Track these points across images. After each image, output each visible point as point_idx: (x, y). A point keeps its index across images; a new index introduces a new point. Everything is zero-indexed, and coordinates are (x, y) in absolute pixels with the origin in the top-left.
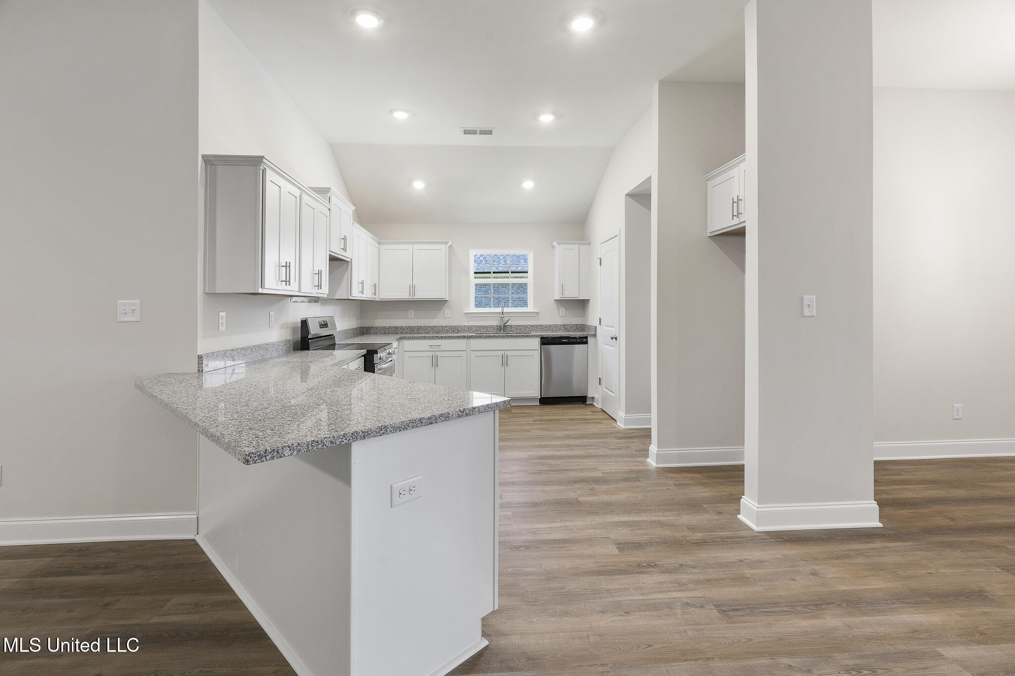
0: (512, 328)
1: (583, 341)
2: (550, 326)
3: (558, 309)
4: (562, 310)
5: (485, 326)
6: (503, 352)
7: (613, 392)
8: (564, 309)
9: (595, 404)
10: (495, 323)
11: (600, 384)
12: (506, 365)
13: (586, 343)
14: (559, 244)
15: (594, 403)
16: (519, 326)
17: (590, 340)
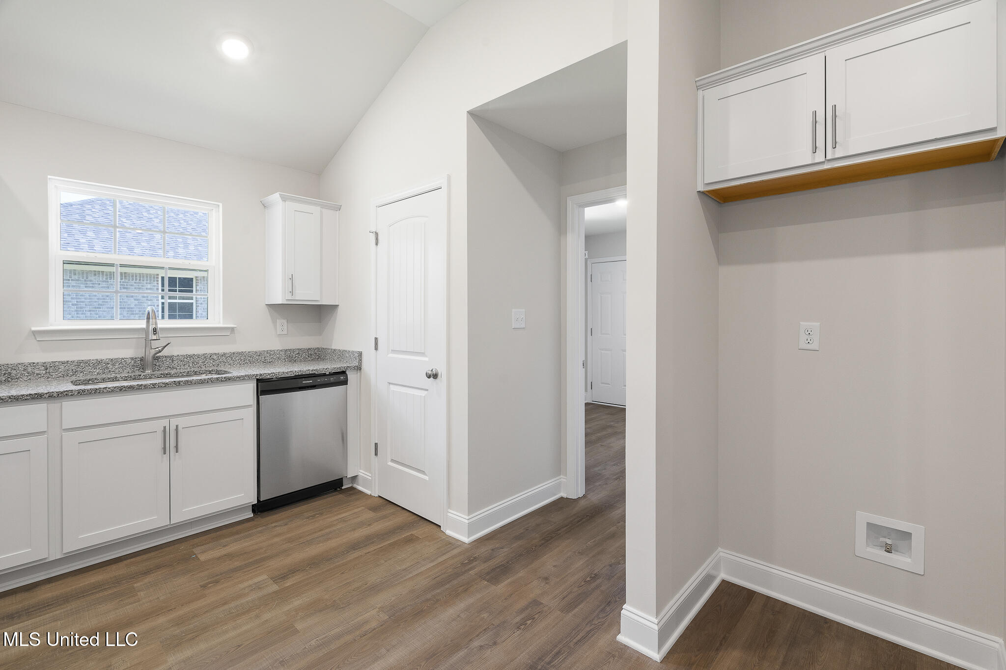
0: (173, 361)
1: (338, 378)
2: (260, 354)
3: (274, 323)
4: (282, 323)
5: (99, 362)
6: (165, 422)
7: (423, 472)
8: (285, 321)
9: (360, 488)
10: (128, 352)
11: (376, 454)
12: (173, 450)
13: (345, 382)
14: (284, 199)
15: (355, 486)
16: (190, 356)
17: (351, 376)
